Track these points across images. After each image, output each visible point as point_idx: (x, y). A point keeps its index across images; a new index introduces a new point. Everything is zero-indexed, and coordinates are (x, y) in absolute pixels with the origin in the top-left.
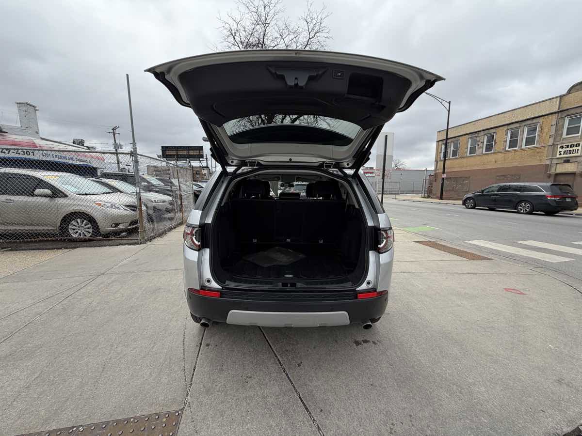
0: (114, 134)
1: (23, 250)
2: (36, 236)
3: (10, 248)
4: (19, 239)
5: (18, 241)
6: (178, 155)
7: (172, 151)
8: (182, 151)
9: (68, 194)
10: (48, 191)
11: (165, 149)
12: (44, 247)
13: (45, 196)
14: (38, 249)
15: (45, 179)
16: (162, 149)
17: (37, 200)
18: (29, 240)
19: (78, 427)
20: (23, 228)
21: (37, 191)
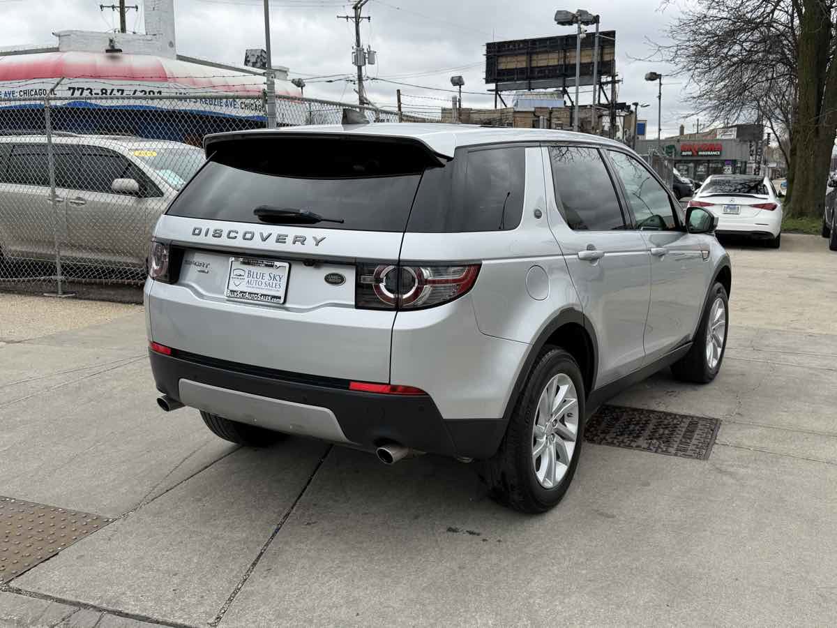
0: (357, 19)
1: (88, 299)
2: (109, 273)
3: (74, 295)
4: (84, 277)
5: (84, 280)
6: (532, 69)
7: (514, 59)
8: (544, 56)
9: (164, 190)
10: (132, 183)
11: (495, 51)
12: (119, 298)
13: (124, 193)
14: (109, 301)
15: (132, 156)
16: (488, 52)
17: (114, 201)
18: (98, 280)
19: (11, 499)
20: (92, 256)
21: (119, 183)
